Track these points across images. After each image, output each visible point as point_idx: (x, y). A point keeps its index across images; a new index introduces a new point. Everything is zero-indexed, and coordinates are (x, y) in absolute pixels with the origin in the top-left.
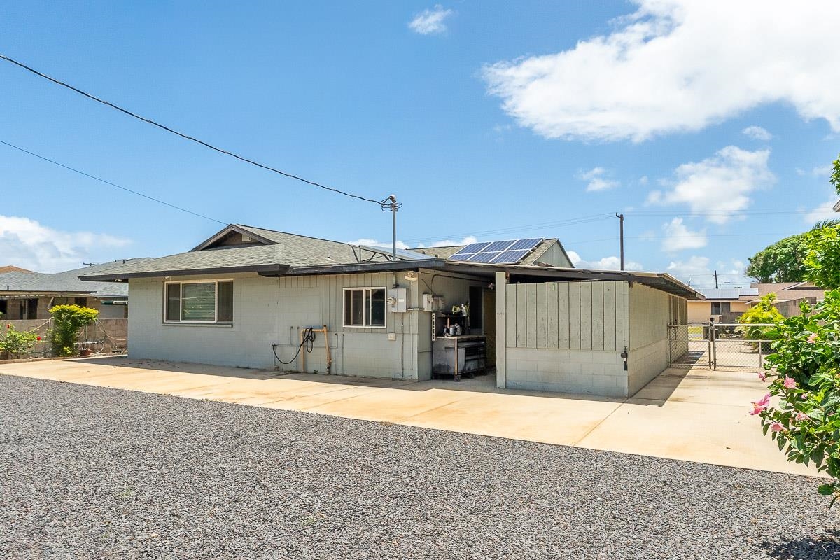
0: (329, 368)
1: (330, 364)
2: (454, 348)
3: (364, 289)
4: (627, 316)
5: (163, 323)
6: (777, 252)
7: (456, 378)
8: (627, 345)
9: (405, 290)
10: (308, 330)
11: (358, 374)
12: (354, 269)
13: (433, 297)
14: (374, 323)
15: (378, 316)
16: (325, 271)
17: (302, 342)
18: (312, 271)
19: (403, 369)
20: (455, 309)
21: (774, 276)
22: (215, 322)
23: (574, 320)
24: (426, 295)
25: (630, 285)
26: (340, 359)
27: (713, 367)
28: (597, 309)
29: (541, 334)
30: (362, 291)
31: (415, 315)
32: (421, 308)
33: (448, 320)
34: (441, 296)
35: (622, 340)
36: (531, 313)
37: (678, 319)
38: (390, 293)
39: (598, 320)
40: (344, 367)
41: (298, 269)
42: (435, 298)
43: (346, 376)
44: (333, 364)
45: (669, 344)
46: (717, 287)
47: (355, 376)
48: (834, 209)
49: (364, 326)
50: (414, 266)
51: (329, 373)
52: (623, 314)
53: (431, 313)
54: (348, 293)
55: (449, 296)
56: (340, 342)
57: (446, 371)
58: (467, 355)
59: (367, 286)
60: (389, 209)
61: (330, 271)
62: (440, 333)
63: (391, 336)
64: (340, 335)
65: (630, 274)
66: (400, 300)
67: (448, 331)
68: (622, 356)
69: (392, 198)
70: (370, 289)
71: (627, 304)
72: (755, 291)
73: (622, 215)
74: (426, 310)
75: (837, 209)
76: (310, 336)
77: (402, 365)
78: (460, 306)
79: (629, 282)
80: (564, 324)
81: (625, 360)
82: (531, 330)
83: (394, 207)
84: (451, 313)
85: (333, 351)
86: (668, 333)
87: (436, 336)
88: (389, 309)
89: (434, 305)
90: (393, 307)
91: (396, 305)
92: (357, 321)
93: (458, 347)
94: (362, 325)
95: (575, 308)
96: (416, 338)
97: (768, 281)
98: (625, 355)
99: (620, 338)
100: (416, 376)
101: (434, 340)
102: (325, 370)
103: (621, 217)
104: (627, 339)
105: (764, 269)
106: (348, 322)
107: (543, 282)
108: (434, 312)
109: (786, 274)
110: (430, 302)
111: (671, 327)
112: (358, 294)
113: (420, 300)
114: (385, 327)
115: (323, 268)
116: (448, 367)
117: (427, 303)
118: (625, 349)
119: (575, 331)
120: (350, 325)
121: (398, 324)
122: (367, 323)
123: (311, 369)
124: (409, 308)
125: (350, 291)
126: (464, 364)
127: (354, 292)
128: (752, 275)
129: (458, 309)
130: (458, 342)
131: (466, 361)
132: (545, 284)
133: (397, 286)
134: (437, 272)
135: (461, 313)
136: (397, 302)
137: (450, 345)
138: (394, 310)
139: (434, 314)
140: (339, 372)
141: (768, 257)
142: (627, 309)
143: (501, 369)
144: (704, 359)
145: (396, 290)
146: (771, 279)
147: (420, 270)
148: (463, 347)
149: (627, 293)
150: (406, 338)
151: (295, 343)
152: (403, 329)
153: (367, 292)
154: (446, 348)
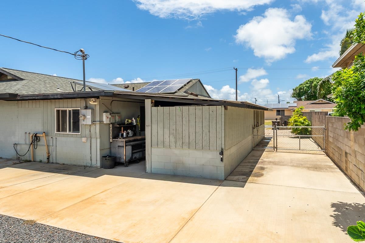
0: (48, 159)
1: (49, 156)
2: (123, 146)
3: (68, 109)
4: (223, 128)
6: (304, 86)
7: (125, 165)
8: (223, 147)
9: (90, 110)
10: (34, 135)
11: (65, 163)
12: (56, 97)
13: (110, 114)
14: (74, 131)
15: (76, 127)
16: (39, 98)
17: (31, 142)
18: (31, 98)
19: (91, 160)
20: (128, 121)
21: (303, 97)
24: (105, 113)
25: (226, 108)
26: (54, 153)
27: (275, 149)
28: (206, 123)
29: (172, 139)
30: (66, 111)
31: (98, 126)
32: (101, 122)
33: (122, 128)
34: (117, 113)
35: (220, 143)
37: (258, 122)
38: (83, 112)
39: (206, 130)
40: (58, 158)
41: (23, 96)
42: (112, 115)
43: (58, 164)
44: (51, 156)
45: (253, 138)
46: (279, 103)
47: (64, 164)
48: (332, 66)
49: (68, 133)
50: (96, 95)
51: (48, 162)
52: (221, 126)
53: (109, 124)
55: (124, 113)
56: (54, 142)
57: (119, 160)
58: (133, 150)
59: (69, 107)
60: (80, 58)
61: (41, 98)
62: (115, 136)
63: (84, 140)
64: (54, 138)
65: (225, 102)
66: (88, 117)
67: (122, 135)
68: (220, 154)
69: (81, 51)
70: (71, 109)
71: (223, 120)
72: (295, 105)
73: (236, 69)
74: (105, 123)
75: (334, 66)
76: (36, 138)
77: (91, 157)
78: (131, 119)
79: (225, 107)
80: (186, 133)
81: (222, 157)
83: (84, 57)
84: (124, 124)
85: (50, 148)
86: (253, 132)
87: (113, 138)
88: (82, 122)
89: (111, 119)
90: (84, 121)
91: (85, 120)
92: (64, 130)
93: (126, 146)
95: (192, 123)
96: (99, 140)
97: (300, 100)
98: (222, 153)
99: (219, 142)
100: (99, 164)
101: (111, 141)
102: (45, 160)
103: (236, 70)
104: (223, 143)
105: (299, 94)
106: (58, 130)
107: (174, 106)
108: (112, 123)
109: (308, 97)
110: (108, 118)
111: (254, 128)
112: (64, 112)
113: (101, 116)
114: (80, 134)
115: (37, 96)
116: (120, 158)
117: (106, 118)
118: (222, 149)
119: (192, 137)
120: (60, 132)
121: (88, 132)
122: (70, 130)
123: (38, 159)
124: (94, 122)
125: (59, 110)
126: (131, 155)
127: (62, 111)
128: (294, 97)
129: (130, 121)
130: (126, 143)
131: (133, 153)
132: (174, 107)
133: (86, 108)
134: (114, 99)
135: (132, 123)
136: (86, 118)
137: (121, 144)
138: (84, 123)
139: (111, 125)
140: (54, 161)
141: (300, 89)
142: (223, 123)
143: (149, 161)
144: (271, 144)
145: (85, 110)
146: (302, 99)
147: (100, 97)
148: (130, 145)
149: (223, 113)
150: (93, 141)
151: (28, 143)
152: (91, 135)
153: (70, 111)
154: (119, 146)
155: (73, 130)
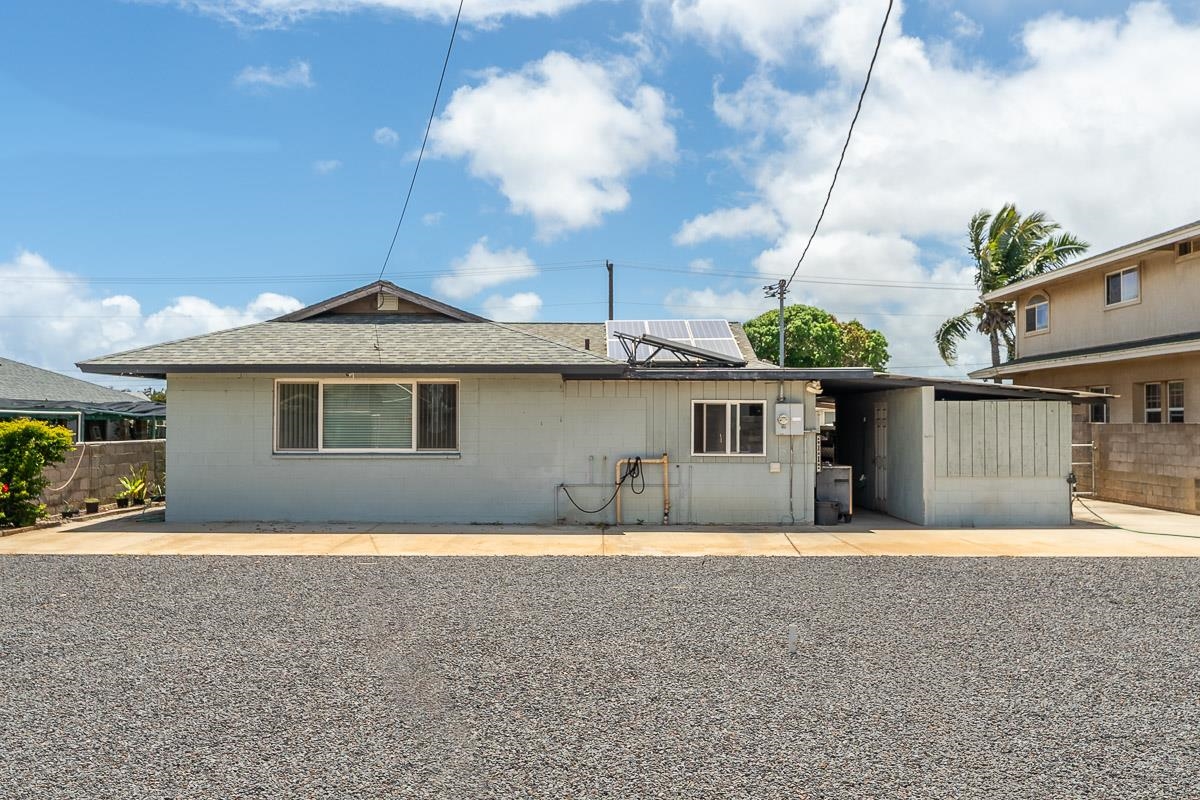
0: (665, 513)
1: (668, 509)
2: (847, 481)
3: (727, 403)
4: (1070, 439)
5: (274, 454)
9: (801, 406)
10: (632, 460)
11: (717, 520)
14: (745, 450)
17: (618, 479)
19: (791, 510)
22: (414, 450)
23: (1016, 444)
26: (684, 501)
28: (1040, 431)
29: (978, 461)
30: (724, 407)
31: (812, 439)
36: (966, 436)
38: (774, 409)
39: (1040, 443)
40: (693, 511)
43: (696, 523)
44: (673, 509)
47: (712, 524)
49: (729, 453)
51: (666, 521)
54: (699, 407)
56: (685, 477)
59: (730, 398)
63: (774, 467)
64: (684, 467)
66: (792, 419)
68: (1068, 482)
70: (737, 403)
71: (1070, 426)
77: (791, 504)
79: (1072, 403)
81: (1073, 486)
82: (966, 455)
85: (672, 491)
87: (823, 465)
90: (780, 427)
91: (787, 426)
92: (715, 445)
94: (725, 452)
95: (1016, 430)
96: (812, 469)
99: (1064, 462)
100: (811, 518)
101: (819, 470)
102: (658, 520)
103: (610, 268)
106: (698, 448)
107: (979, 400)
112: (717, 411)
114: (764, 455)
119: (1016, 454)
120: (702, 452)
121: (784, 449)
122: (733, 449)
123: (629, 518)
124: (805, 429)
125: (702, 405)
127: (708, 406)
132: (981, 402)
133: (785, 400)
136: (791, 422)
137: (841, 477)
138: (778, 431)
140: (685, 521)
142: (1071, 431)
143: (929, 502)
145: (784, 405)
149: (1070, 414)
150: (798, 469)
151: (610, 482)
152: (792, 456)
153: (734, 407)
154: (836, 481)
155: (741, 449)
